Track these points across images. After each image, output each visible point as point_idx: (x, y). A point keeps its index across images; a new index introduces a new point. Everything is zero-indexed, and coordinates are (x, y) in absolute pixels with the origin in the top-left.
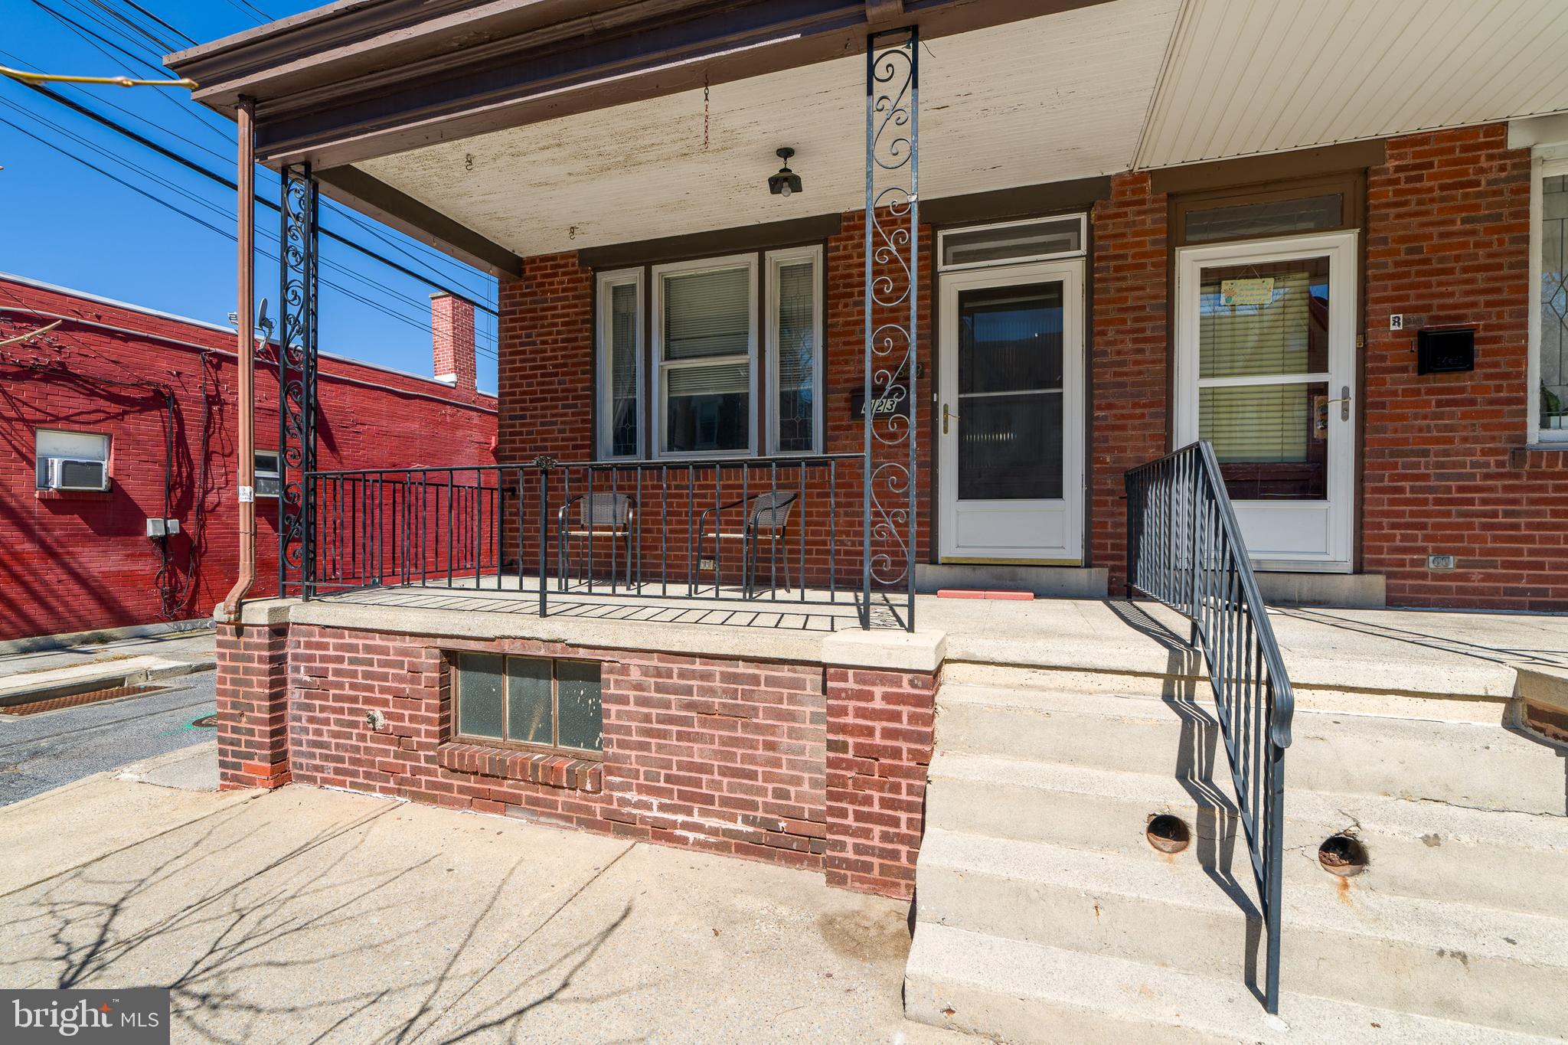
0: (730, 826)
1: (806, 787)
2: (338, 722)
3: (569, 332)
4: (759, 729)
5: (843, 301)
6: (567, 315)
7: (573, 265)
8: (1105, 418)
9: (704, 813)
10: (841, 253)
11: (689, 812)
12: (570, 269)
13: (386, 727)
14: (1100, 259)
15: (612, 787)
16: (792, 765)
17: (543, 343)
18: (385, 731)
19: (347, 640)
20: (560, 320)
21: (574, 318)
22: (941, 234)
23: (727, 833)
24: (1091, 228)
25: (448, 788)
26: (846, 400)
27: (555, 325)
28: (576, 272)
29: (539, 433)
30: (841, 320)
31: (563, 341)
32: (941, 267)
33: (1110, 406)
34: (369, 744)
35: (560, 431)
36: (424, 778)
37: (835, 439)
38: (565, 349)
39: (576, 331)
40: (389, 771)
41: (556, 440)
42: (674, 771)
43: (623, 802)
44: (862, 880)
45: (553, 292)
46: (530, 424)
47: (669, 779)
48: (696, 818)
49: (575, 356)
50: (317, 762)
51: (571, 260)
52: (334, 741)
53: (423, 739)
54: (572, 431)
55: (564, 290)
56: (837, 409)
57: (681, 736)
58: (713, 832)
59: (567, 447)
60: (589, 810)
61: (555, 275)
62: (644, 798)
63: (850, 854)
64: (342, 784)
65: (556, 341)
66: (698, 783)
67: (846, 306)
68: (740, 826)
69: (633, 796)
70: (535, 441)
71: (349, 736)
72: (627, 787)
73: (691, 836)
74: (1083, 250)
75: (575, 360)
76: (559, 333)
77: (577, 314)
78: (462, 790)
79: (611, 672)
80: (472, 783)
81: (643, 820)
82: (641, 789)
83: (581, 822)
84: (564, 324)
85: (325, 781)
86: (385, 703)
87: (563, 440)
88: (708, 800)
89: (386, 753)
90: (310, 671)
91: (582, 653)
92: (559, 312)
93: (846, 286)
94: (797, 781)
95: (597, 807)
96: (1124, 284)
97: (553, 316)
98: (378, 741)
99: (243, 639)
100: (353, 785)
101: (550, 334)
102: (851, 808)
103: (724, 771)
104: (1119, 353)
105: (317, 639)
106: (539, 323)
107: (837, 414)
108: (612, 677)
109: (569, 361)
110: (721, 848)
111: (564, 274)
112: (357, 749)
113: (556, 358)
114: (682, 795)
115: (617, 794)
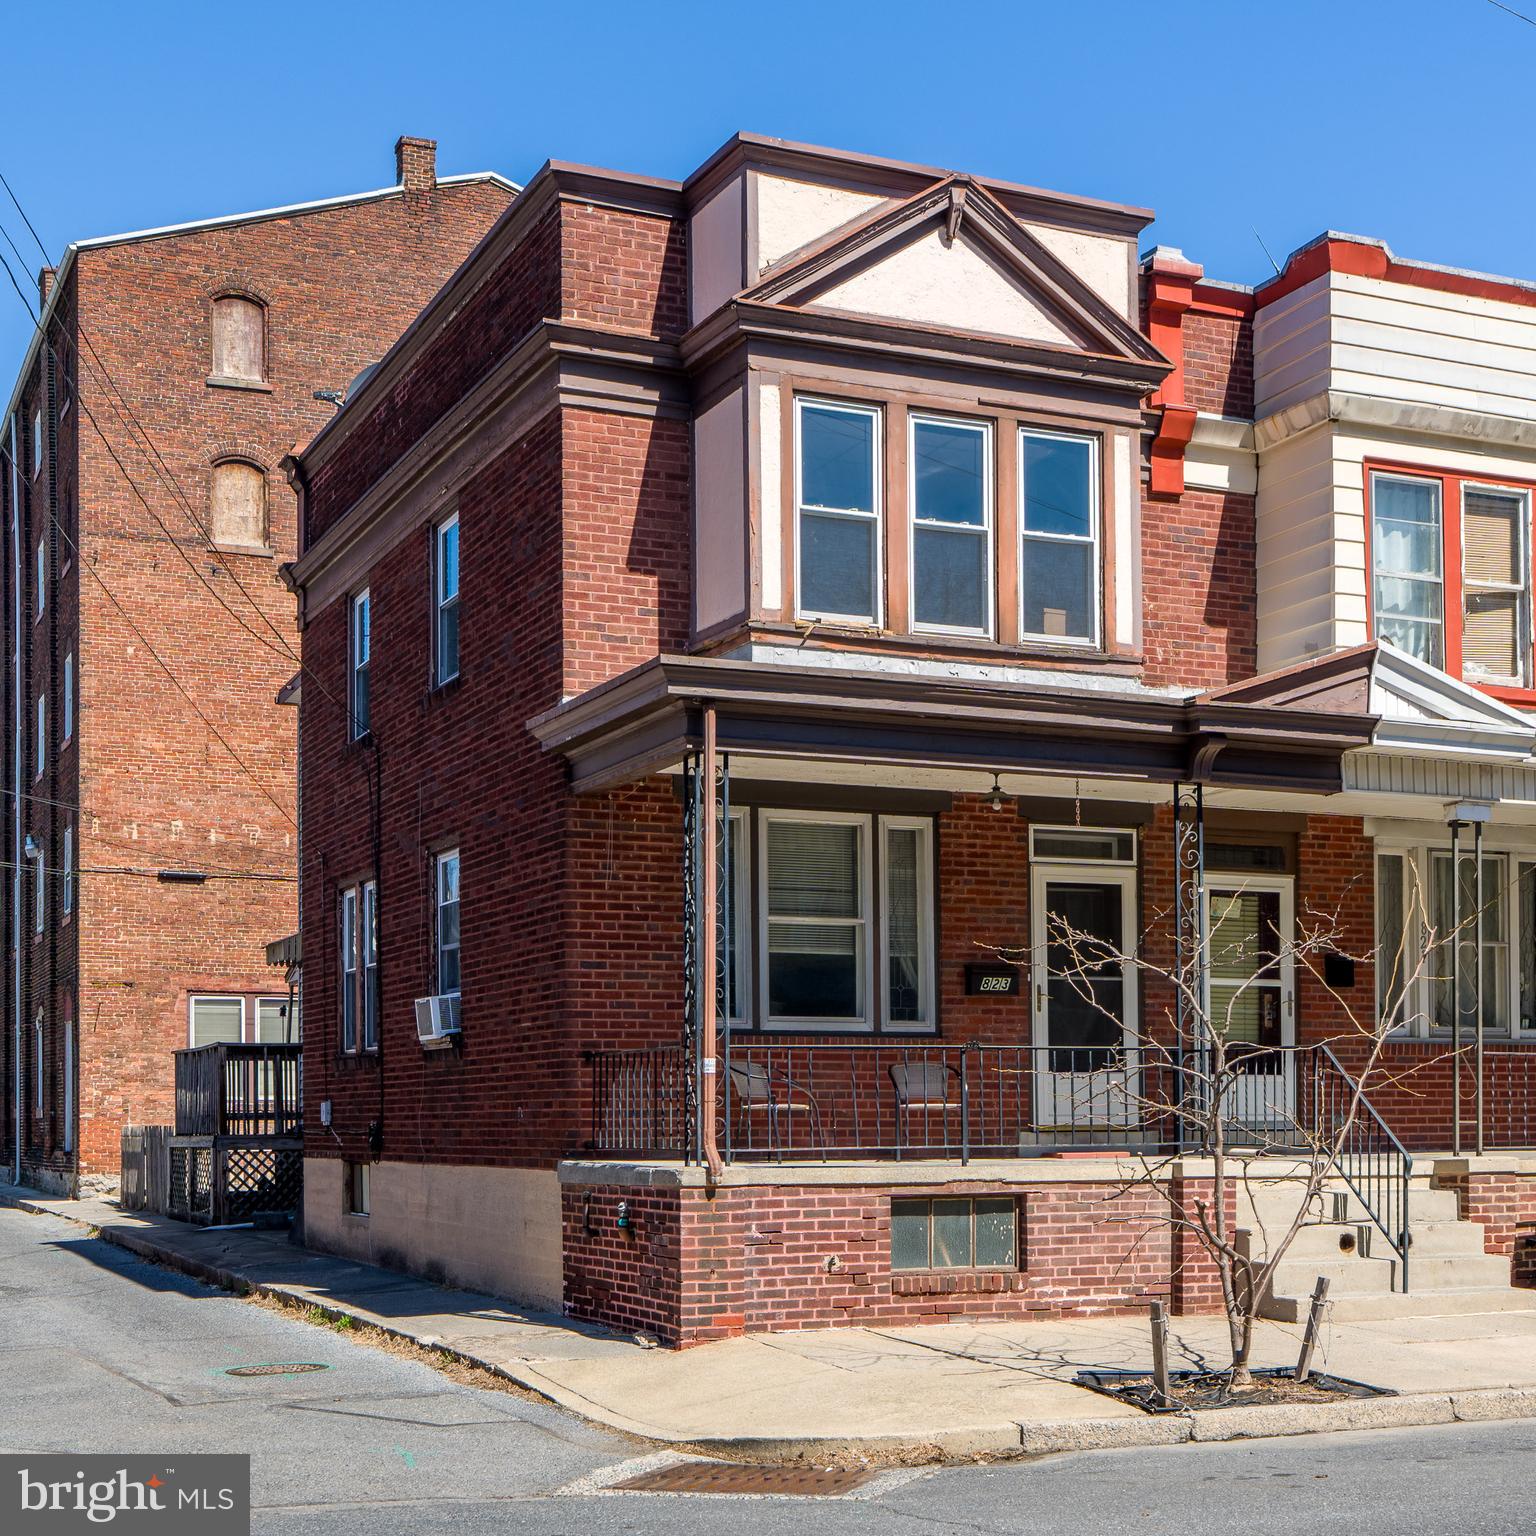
0: (1114, 1297)
1: (1160, 1262)
2: (792, 1271)
3: (662, 869)
4: (1132, 1228)
5: (955, 878)
6: (659, 849)
7: (667, 791)
8: (1153, 1005)
9: (1097, 1291)
10: (952, 831)
11: (1087, 1293)
12: (662, 794)
13: (842, 1268)
14: (1148, 871)
15: (1034, 1284)
16: (1152, 1248)
17: (627, 877)
18: (841, 1273)
19: (802, 1196)
20: (650, 853)
21: (667, 853)
22: (1032, 827)
23: (1111, 1302)
24: (1140, 844)
25: (900, 1310)
26: (959, 975)
27: (644, 858)
28: (670, 800)
29: (622, 986)
30: (953, 896)
31: (653, 878)
32: (1032, 858)
33: (1156, 996)
34: (825, 1286)
35: (651, 986)
36: (876, 1307)
37: (949, 1011)
38: (656, 888)
39: (670, 869)
40: (842, 1307)
41: (646, 996)
42: (1078, 1266)
43: (1042, 1295)
44: (1202, 1308)
45: (640, 818)
46: (610, 975)
47: (1074, 1272)
48: (1092, 1296)
49: (670, 898)
50: (769, 1310)
51: (663, 785)
52: (787, 1288)
53: (877, 1274)
54: (666, 986)
55: (654, 819)
56: (950, 983)
57: (1083, 1241)
58: (1103, 1303)
59: (661, 1006)
60: (1017, 1306)
61: (644, 799)
62: (1057, 1288)
63: (1196, 1294)
64: (795, 1326)
65: (644, 878)
66: (1093, 1272)
67: (957, 883)
68: (1121, 1296)
69: (1049, 1289)
70: (618, 995)
71: (804, 1282)
72: (1044, 1283)
73: (1088, 1309)
74: (1134, 862)
75: (670, 903)
76: (647, 868)
77: (671, 849)
78: (911, 1310)
79: (1035, 1200)
80: (922, 1302)
81: (1056, 1305)
82: (1055, 1283)
83: (1010, 1316)
84: (654, 859)
85: (775, 1327)
86: (841, 1247)
87: (655, 996)
88: (1100, 1281)
89: (841, 1291)
90: (762, 1229)
91: (1015, 1189)
92: (648, 843)
93: (957, 864)
94: (1154, 1259)
95: (1022, 1302)
96: (1164, 896)
97: (641, 848)
98: (834, 1282)
99: (714, 1201)
100: (805, 1325)
101: (637, 868)
102: (1196, 1264)
103: (1111, 1260)
104: (1161, 952)
105: (771, 1198)
106: (622, 853)
107: (951, 987)
108: (1035, 1204)
109: (662, 904)
110: (1108, 1313)
111: (654, 799)
112: (812, 1292)
113: (644, 898)
114: (1084, 1282)
115: (1037, 1290)
